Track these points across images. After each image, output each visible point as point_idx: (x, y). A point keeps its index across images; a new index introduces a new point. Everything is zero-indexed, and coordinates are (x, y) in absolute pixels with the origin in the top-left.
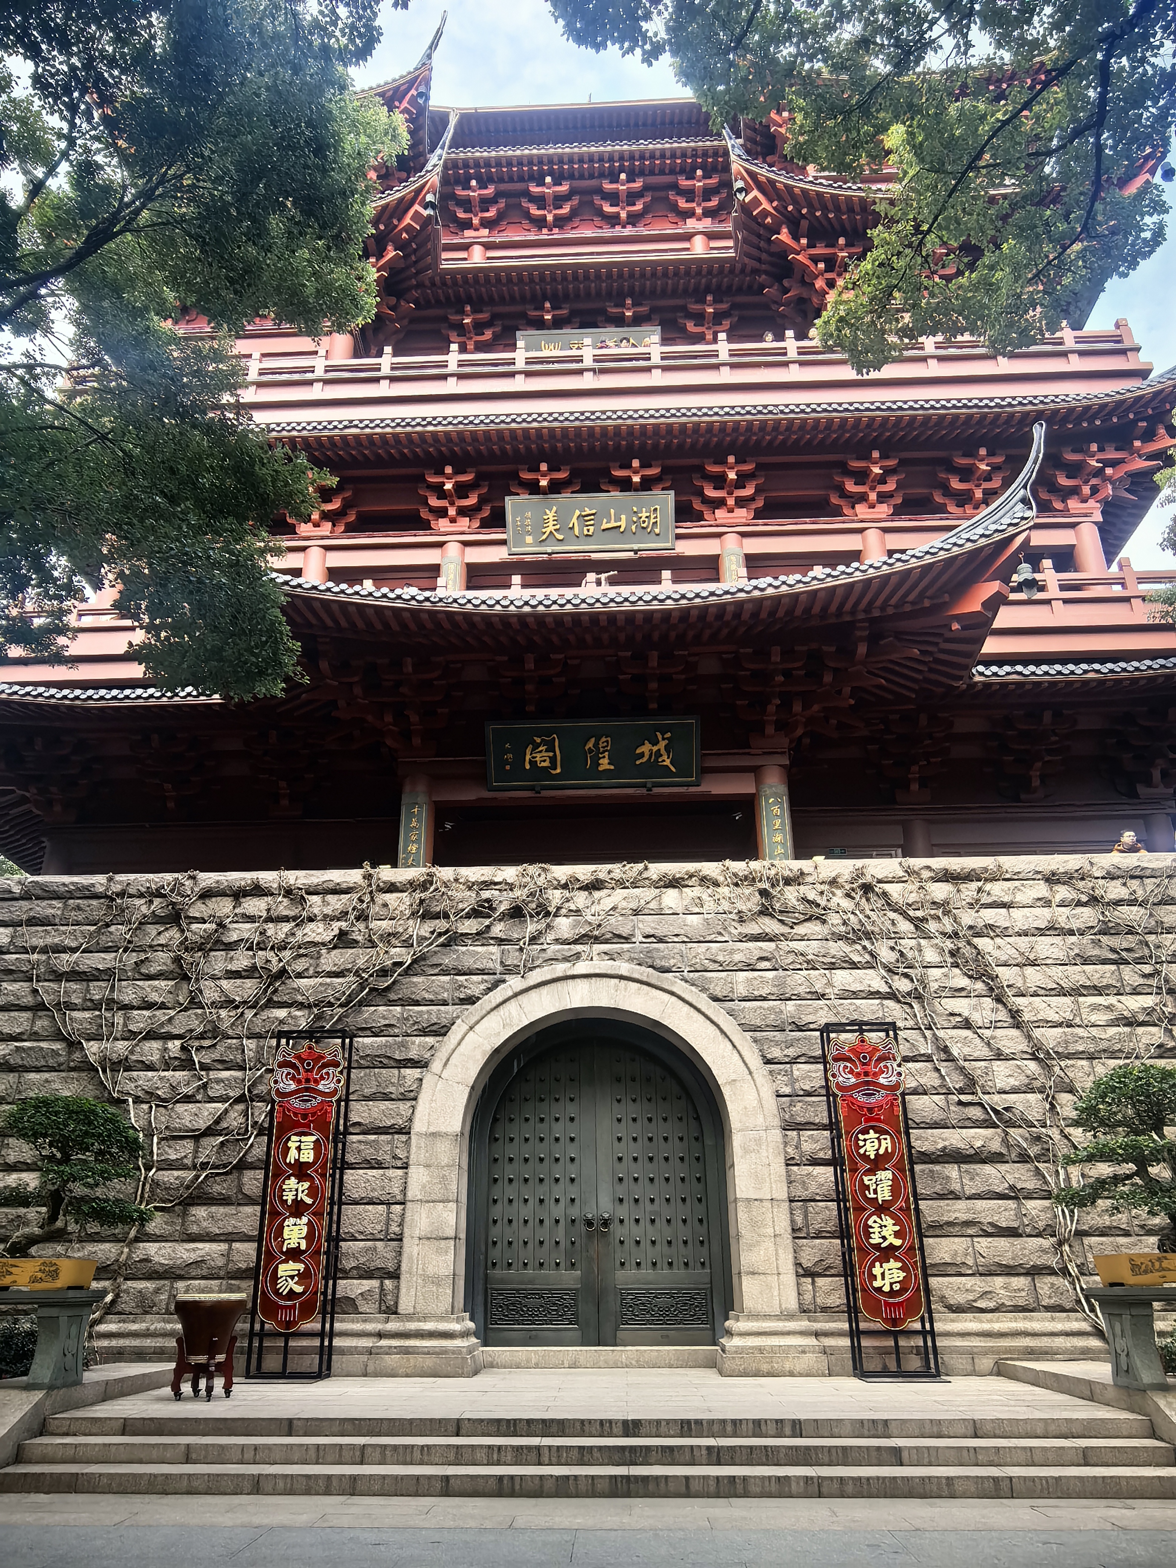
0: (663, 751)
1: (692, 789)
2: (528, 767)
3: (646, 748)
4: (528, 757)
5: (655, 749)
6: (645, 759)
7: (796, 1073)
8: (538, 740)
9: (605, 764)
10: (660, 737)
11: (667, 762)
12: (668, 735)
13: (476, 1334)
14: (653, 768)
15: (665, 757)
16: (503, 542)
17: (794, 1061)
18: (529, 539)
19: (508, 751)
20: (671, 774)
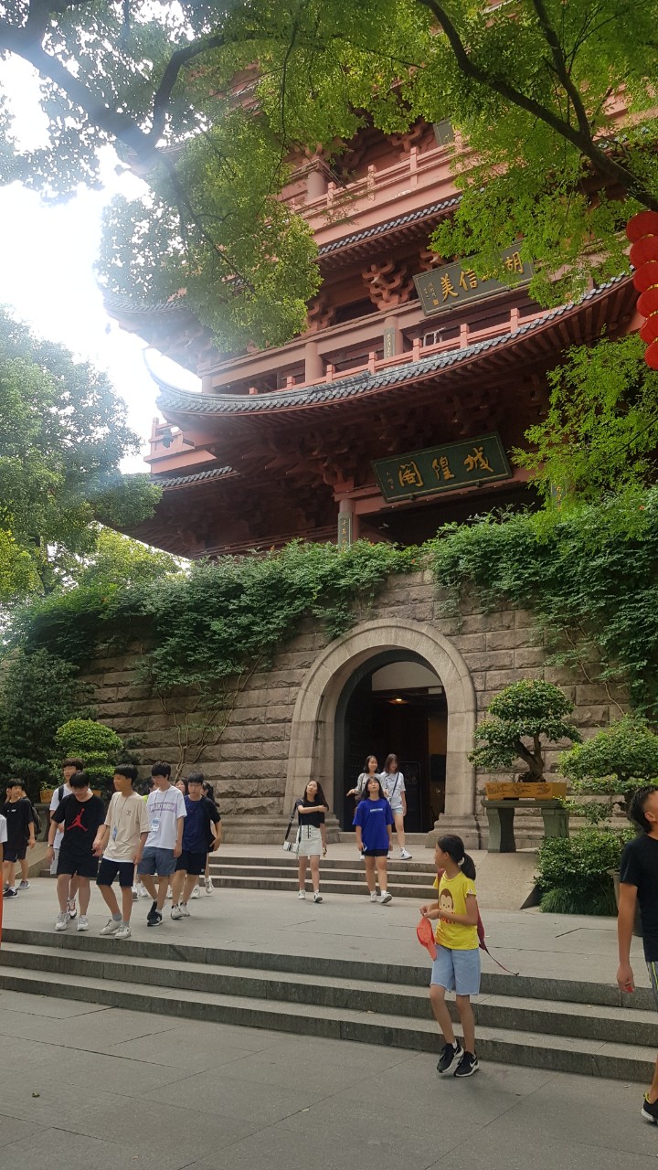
0: (481, 460)
1: (509, 481)
2: (403, 485)
3: (470, 459)
4: (401, 479)
5: (476, 459)
6: (471, 467)
7: (488, 677)
8: (403, 467)
9: (447, 475)
10: (476, 451)
11: (486, 466)
12: (481, 448)
13: (340, 826)
14: (477, 472)
15: (483, 463)
16: (419, 308)
17: (488, 669)
18: (436, 302)
19: (388, 477)
20: (492, 474)
